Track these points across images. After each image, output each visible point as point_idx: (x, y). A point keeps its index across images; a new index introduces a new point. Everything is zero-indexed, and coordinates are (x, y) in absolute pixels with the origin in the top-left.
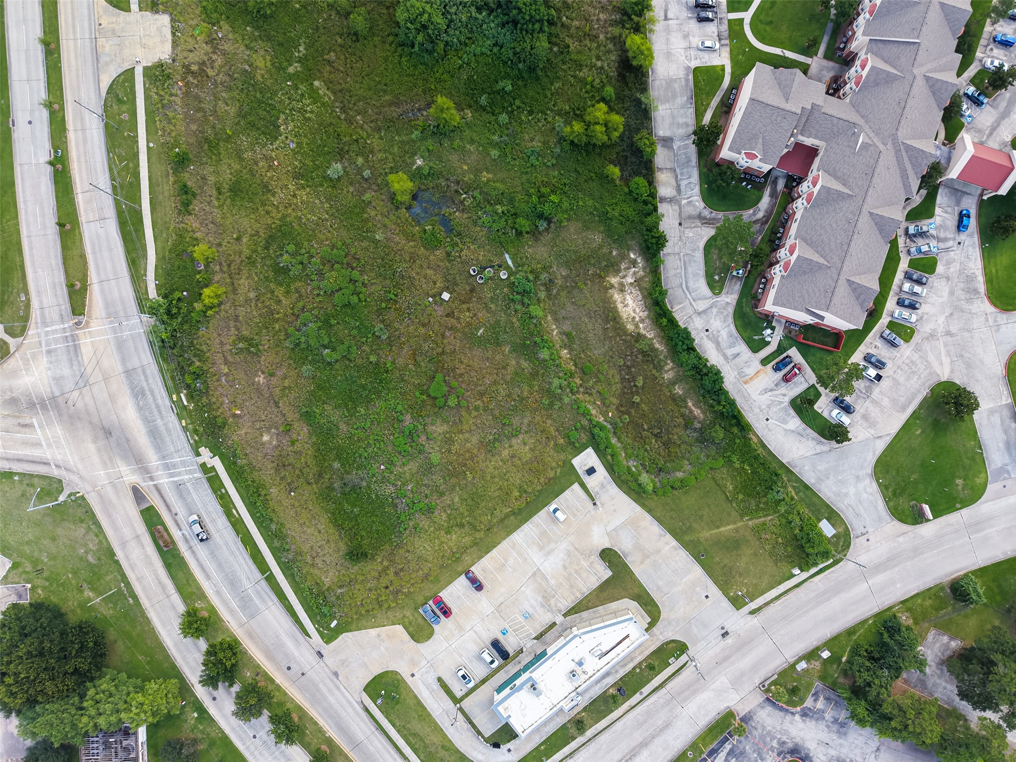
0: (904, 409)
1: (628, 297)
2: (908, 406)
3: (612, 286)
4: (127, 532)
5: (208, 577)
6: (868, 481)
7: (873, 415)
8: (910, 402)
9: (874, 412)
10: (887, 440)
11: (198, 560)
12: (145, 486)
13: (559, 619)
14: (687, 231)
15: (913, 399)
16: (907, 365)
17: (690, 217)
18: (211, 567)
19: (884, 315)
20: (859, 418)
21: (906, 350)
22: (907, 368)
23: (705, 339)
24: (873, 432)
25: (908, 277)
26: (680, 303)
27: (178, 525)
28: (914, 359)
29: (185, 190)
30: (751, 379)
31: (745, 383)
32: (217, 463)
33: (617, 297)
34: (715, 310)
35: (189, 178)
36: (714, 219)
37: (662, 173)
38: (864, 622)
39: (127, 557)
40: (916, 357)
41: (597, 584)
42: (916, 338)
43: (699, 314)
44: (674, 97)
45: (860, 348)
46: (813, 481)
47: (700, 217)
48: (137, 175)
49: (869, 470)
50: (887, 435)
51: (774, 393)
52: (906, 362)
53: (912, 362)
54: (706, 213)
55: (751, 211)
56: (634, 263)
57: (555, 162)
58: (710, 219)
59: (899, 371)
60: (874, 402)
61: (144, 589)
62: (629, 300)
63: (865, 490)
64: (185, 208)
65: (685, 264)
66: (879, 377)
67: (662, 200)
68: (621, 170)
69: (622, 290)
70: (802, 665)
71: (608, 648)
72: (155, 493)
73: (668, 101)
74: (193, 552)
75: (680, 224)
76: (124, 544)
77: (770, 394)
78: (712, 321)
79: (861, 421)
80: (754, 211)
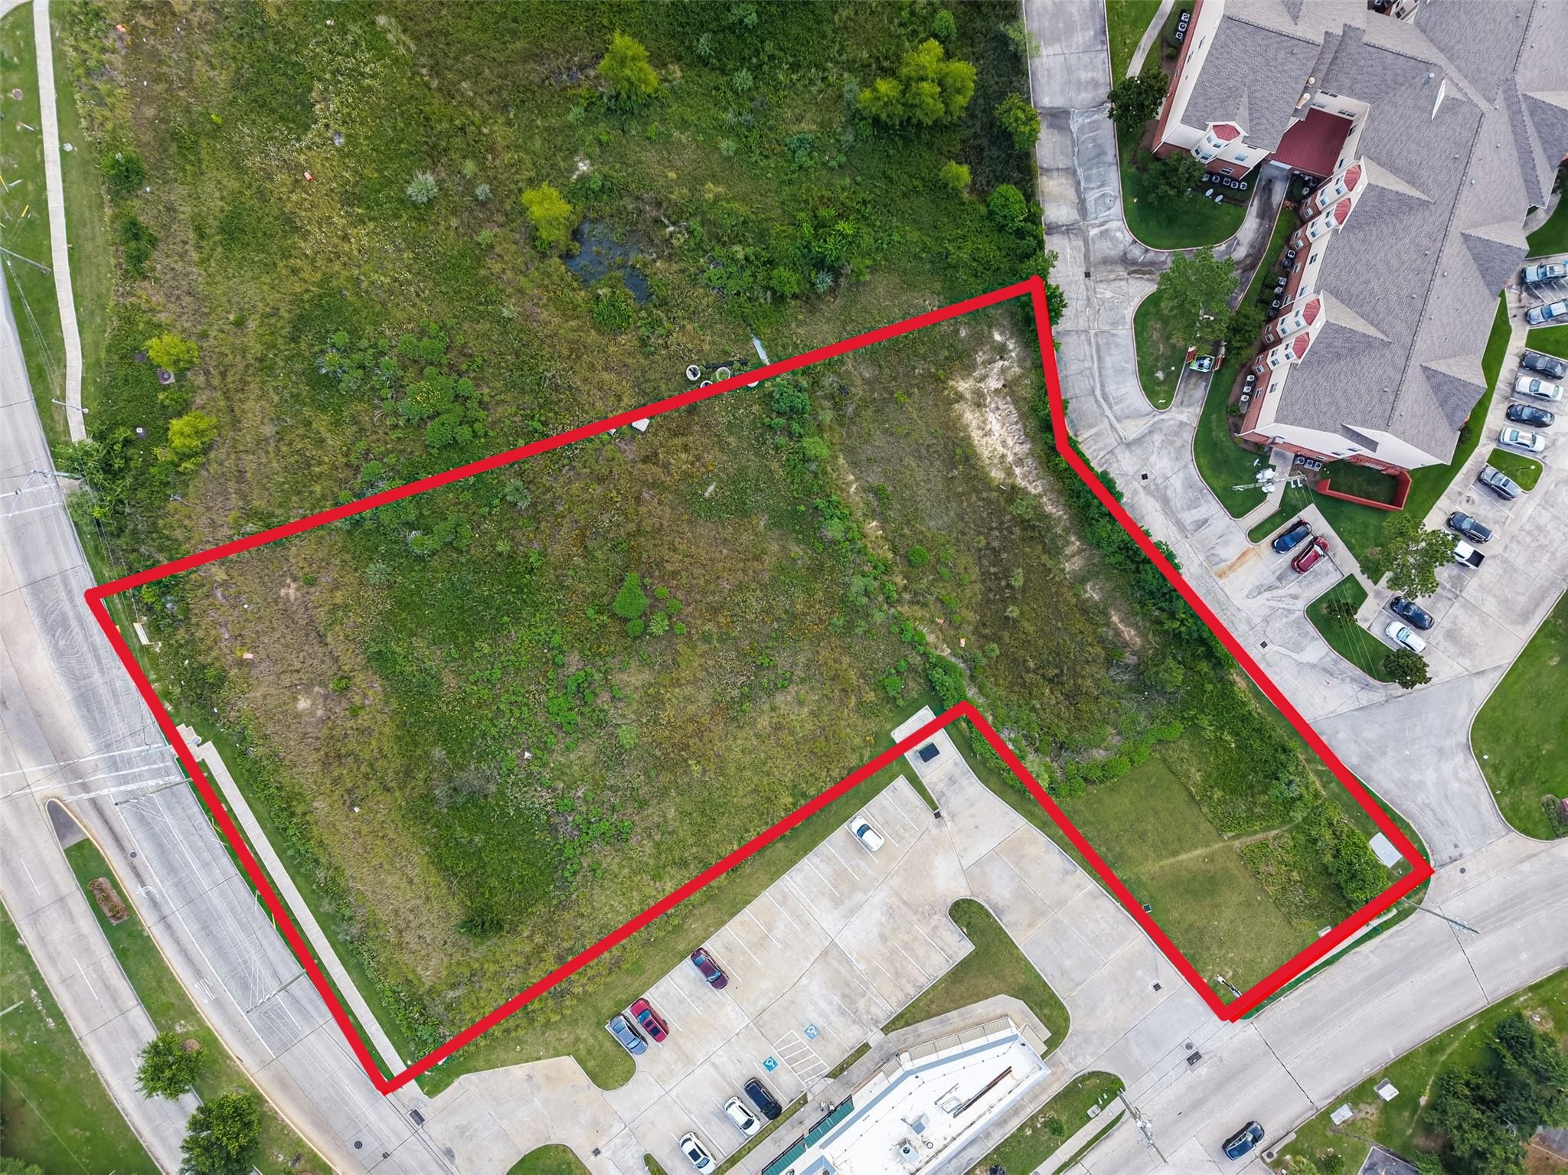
0: (1525, 617)
1: (991, 417)
2: (1533, 612)
3: (960, 397)
4: (41, 892)
5: (198, 974)
6: (1460, 757)
7: (1467, 630)
8: (1537, 605)
9: (1469, 626)
10: (1494, 679)
11: (177, 942)
12: (73, 801)
13: (875, 1037)
14: (1101, 288)
15: (1543, 598)
16: (1529, 533)
17: (1106, 261)
18: (203, 954)
19: (1483, 439)
20: (1440, 637)
21: (1526, 505)
22: (1528, 539)
23: (1142, 494)
24: (1467, 663)
25: (1527, 365)
26: (1091, 426)
27: (138, 875)
28: (1542, 521)
29: (134, 231)
30: (1230, 567)
31: (1221, 575)
32: (208, 754)
33: (970, 417)
34: (1158, 438)
35: (143, 210)
36: (1152, 263)
37: (1051, 178)
38: (1461, 1027)
39: (42, 939)
40: (1545, 518)
41: (945, 969)
42: (1545, 482)
43: (1129, 445)
44: (1070, 29)
45: (1438, 503)
46: (1355, 760)
47: (1124, 260)
48: (41, 206)
49: (1462, 736)
50: (1495, 669)
51: (1276, 593)
52: (1527, 527)
53: (1539, 528)
54: (1137, 252)
55: (1223, 247)
56: (1001, 351)
57: (843, 159)
58: (1144, 264)
59: (1514, 546)
60: (1468, 606)
61: (77, 1000)
62: (994, 422)
63: (1455, 773)
64: (136, 265)
65: (1098, 351)
66: (1477, 559)
67: (1053, 229)
68: (973, 172)
69: (979, 404)
70: (1343, 1114)
71: (972, 1095)
72: (93, 814)
73: (1059, 40)
74: (169, 927)
75: (1087, 275)
76: (34, 915)
77: (1267, 595)
78: (1153, 458)
79: (1444, 644)
80: (1229, 247)
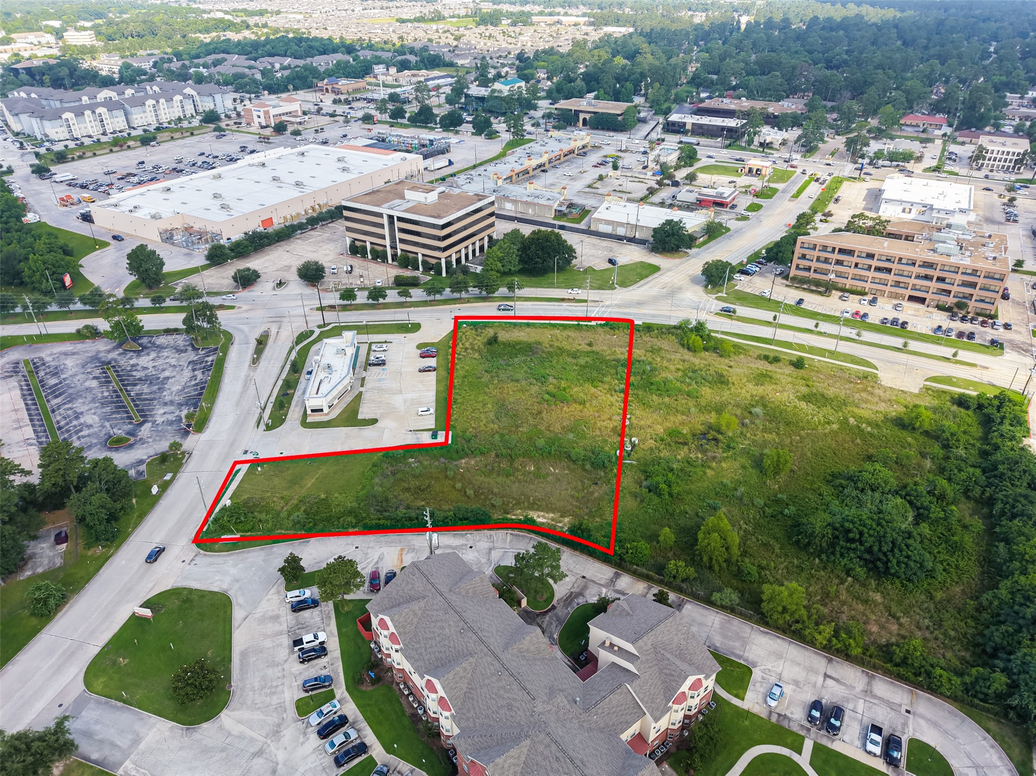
0: (244, 655)
2: (241, 661)
6: (225, 586)
7: (270, 625)
8: (242, 664)
9: (271, 628)
10: (235, 623)
12: (601, 304)
13: (361, 389)
14: (574, 579)
15: (241, 670)
16: (277, 687)
17: (585, 587)
19: (346, 694)
20: (281, 613)
21: (293, 693)
22: (275, 684)
23: (464, 542)
24: (256, 616)
25: (362, 748)
26: (511, 541)
28: (275, 697)
29: (776, 360)
30: (401, 554)
31: (402, 549)
33: (551, 515)
34: (484, 561)
35: (784, 363)
36: (570, 604)
37: (645, 588)
38: (136, 526)
40: (275, 700)
41: (360, 410)
42: (292, 712)
43: (491, 549)
44: (724, 636)
45: (339, 651)
46: (275, 549)
47: (580, 594)
49: (231, 594)
50: (240, 625)
51: (373, 563)
52: (281, 688)
53: (274, 693)
54: (581, 601)
55: (555, 636)
58: (572, 600)
59: (280, 675)
60: (280, 633)
62: (542, 521)
63: (221, 580)
67: (617, 576)
70: (168, 477)
71: (322, 386)
72: (594, 305)
73: (721, 628)
75: (584, 577)
77: (376, 560)
78: (476, 554)
79: (276, 612)
80: (554, 639)
